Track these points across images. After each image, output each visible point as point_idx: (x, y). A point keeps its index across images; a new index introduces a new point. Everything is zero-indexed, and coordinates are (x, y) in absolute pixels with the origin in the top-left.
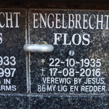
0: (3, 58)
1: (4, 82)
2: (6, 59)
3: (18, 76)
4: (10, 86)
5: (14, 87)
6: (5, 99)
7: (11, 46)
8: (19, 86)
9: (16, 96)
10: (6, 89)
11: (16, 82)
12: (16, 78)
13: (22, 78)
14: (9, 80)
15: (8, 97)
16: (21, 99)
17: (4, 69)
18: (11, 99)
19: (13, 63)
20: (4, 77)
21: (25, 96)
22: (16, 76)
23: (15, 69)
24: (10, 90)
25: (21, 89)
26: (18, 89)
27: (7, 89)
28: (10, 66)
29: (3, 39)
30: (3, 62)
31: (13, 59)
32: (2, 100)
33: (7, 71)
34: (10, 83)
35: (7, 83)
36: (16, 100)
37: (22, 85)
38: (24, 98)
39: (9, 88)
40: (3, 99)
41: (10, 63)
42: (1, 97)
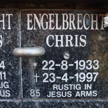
0: (86, 62)
1: (84, 88)
2: (89, 62)
3: (100, 80)
4: (91, 92)
5: (95, 92)
6: (84, 105)
7: (95, 49)
8: (100, 91)
9: (96, 102)
10: (86, 95)
11: (97, 87)
12: (98, 83)
13: (104, 83)
14: (90, 85)
15: (87, 103)
16: (101, 105)
17: (86, 74)
18: (91, 105)
19: (96, 67)
20: (86, 82)
21: (105, 102)
22: (98, 81)
23: (97, 74)
24: (90, 95)
25: (102, 94)
26: (99, 94)
27: (88, 95)
28: (92, 71)
29: (87, 42)
30: (85, 67)
31: (96, 62)
32: (81, 107)
33: (89, 76)
34: (90, 88)
35: (87, 89)
36: (96, 106)
37: (104, 90)
38: (104, 104)
39: (90, 93)
40: (82, 105)
41: (93, 67)
42: (80, 104)
